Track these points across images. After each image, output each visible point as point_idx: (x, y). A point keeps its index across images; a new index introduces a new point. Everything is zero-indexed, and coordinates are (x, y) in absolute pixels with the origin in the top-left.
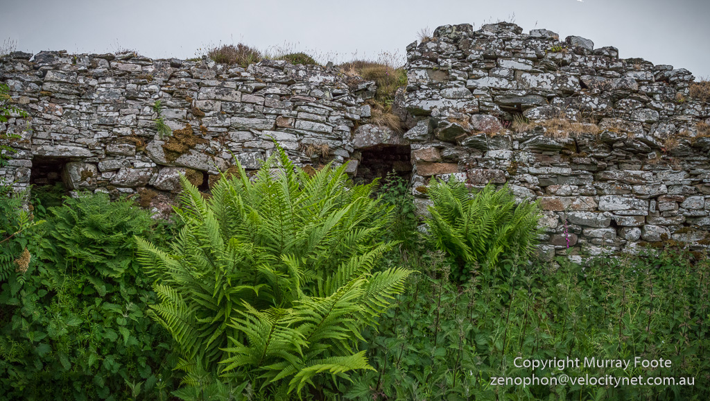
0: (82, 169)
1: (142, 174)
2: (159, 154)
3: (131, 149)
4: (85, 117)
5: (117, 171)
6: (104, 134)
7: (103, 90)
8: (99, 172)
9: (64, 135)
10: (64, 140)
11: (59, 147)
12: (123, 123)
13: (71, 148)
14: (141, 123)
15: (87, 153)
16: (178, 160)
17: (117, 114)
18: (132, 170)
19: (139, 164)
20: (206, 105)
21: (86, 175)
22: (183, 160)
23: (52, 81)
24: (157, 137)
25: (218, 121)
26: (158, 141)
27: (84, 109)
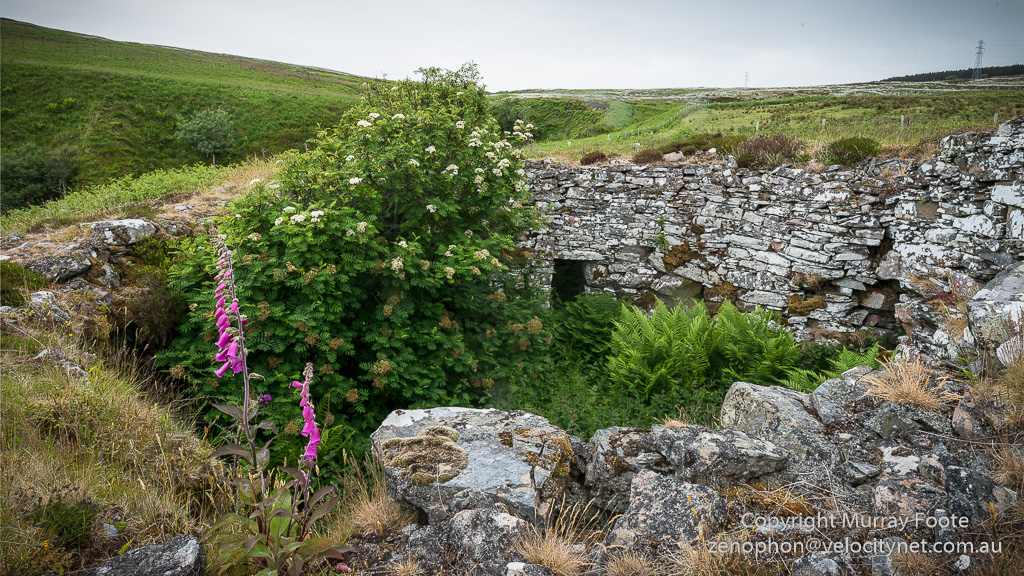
0: (594, 269)
1: (644, 279)
2: (659, 264)
3: (635, 258)
4: (599, 227)
5: (624, 274)
6: (615, 242)
7: (616, 204)
8: (609, 273)
9: (580, 243)
10: (581, 246)
11: (576, 252)
12: (630, 235)
13: (585, 253)
14: (646, 236)
15: (599, 257)
16: (676, 271)
17: (626, 227)
18: (636, 275)
19: (642, 271)
20: (707, 222)
21: (598, 274)
22: (681, 271)
23: (572, 199)
24: (657, 249)
25: (717, 238)
26: (658, 254)
27: (598, 221)
